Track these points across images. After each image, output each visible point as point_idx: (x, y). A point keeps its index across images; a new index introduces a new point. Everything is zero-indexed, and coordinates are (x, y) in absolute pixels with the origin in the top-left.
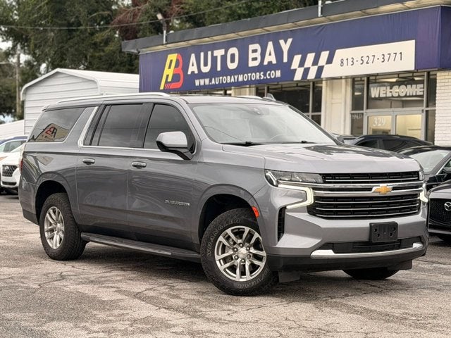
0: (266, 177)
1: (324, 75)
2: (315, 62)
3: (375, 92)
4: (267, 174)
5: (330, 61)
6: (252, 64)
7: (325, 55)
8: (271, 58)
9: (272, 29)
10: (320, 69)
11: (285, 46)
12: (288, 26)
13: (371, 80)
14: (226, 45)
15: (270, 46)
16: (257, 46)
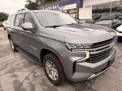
0: (66, 46)
1: (63, 10)
2: (62, 8)
3: (70, 12)
4: (66, 44)
5: (64, 7)
6: (53, 9)
7: (63, 7)
8: (56, 8)
9: (55, 4)
10: (63, 9)
11: (58, 6)
12: (58, 3)
13: (69, 10)
14: (50, 6)
15: (56, 6)
16: (54, 6)
